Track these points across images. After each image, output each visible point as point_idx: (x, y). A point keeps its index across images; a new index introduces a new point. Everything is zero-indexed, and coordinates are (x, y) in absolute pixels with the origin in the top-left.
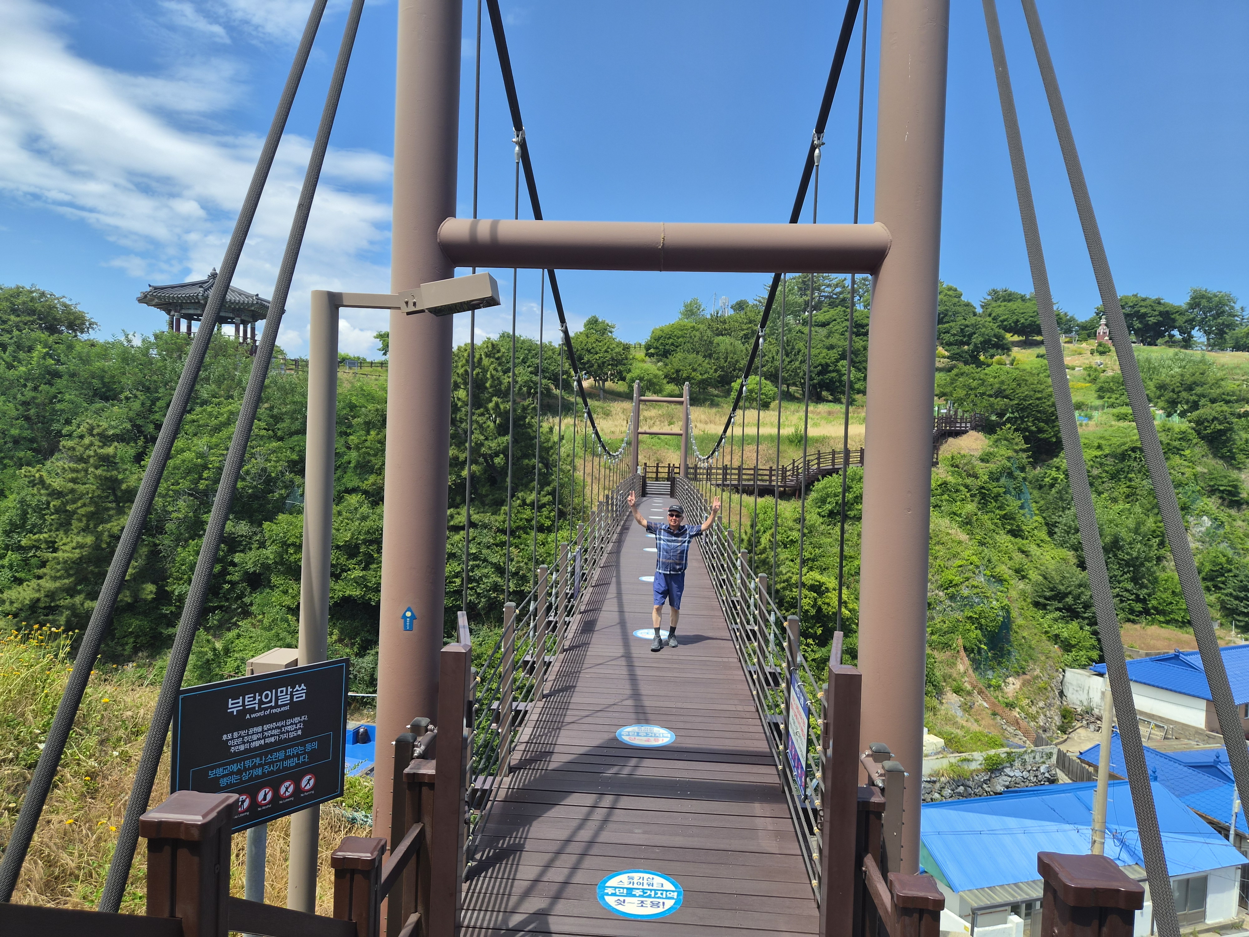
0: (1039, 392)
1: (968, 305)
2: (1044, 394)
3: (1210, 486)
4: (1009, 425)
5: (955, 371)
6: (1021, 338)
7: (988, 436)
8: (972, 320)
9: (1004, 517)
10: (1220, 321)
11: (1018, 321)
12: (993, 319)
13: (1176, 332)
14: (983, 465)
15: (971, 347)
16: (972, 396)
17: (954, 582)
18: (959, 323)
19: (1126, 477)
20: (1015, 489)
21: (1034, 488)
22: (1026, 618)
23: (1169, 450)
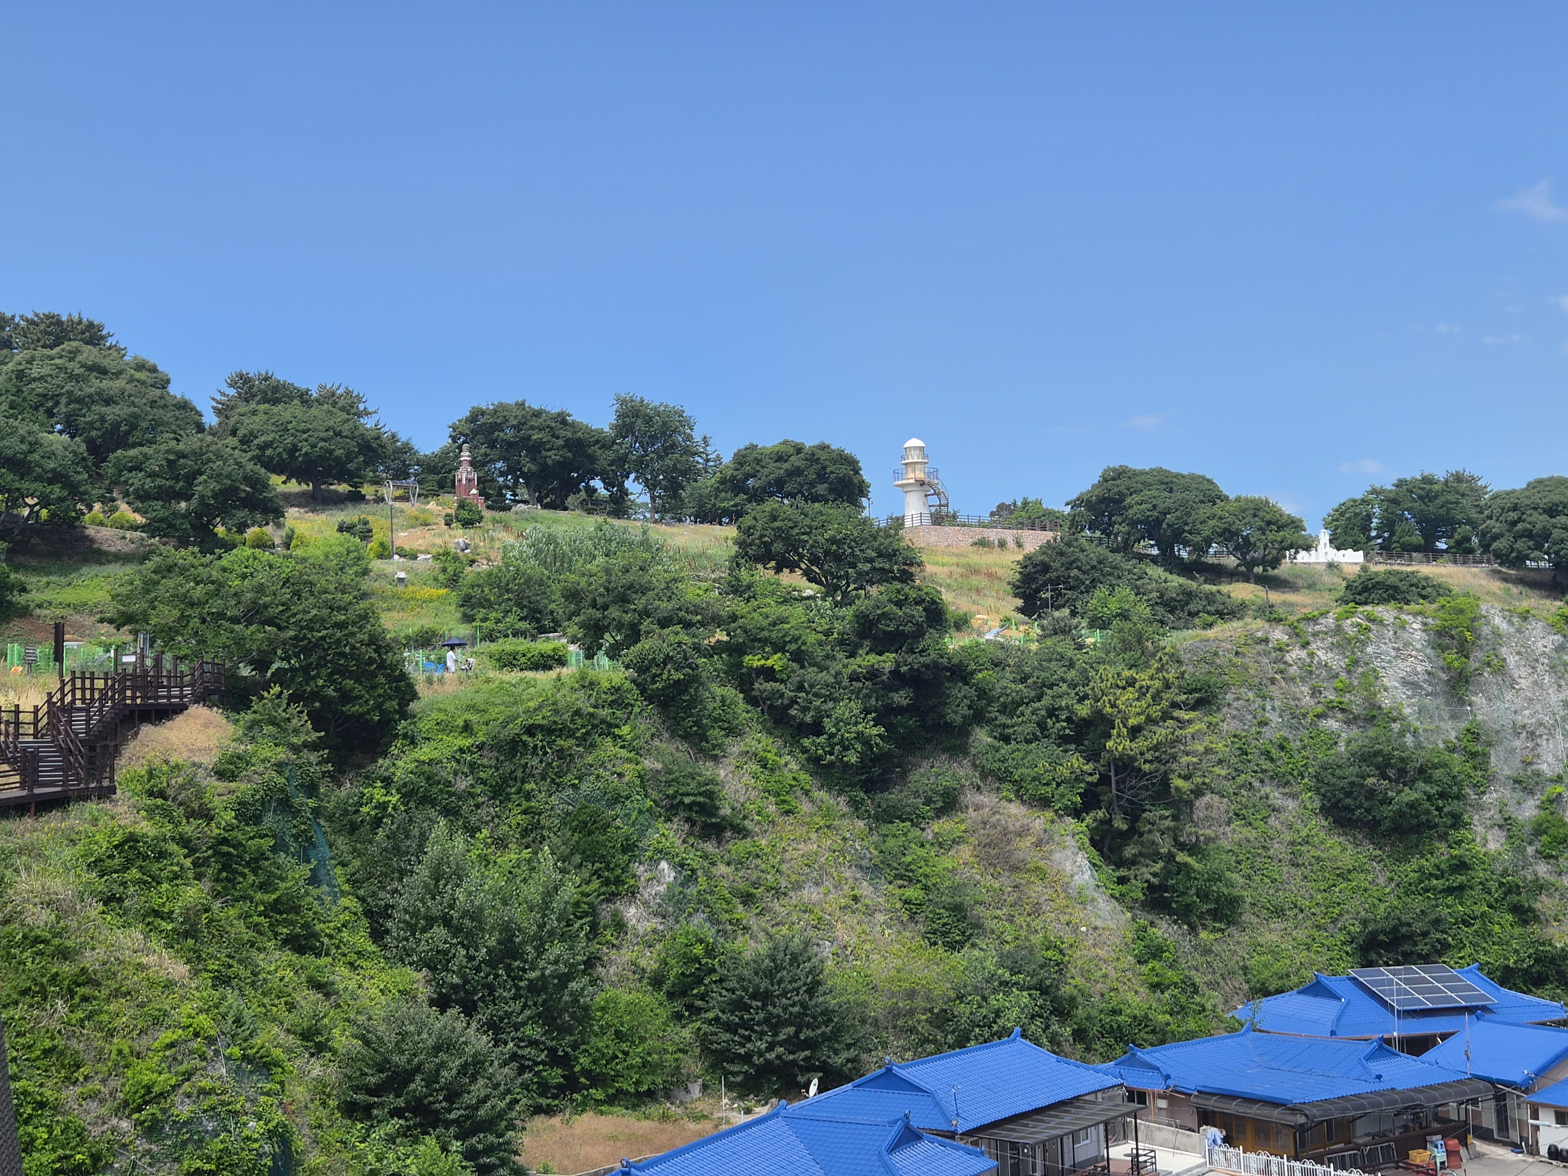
0: (339, 609)
1: (184, 406)
2: (351, 615)
3: (668, 796)
4: (277, 689)
5: (156, 560)
6: (304, 487)
7: (234, 716)
8: (191, 442)
9: (275, 907)
10: (668, 462)
11: (294, 448)
12: (242, 442)
13: (597, 483)
14: (221, 786)
15: (194, 502)
16: (195, 622)
17: (156, 1089)
18: (163, 447)
19: (519, 792)
20: (296, 837)
21: (335, 832)
22: (326, 1149)
23: (594, 726)
